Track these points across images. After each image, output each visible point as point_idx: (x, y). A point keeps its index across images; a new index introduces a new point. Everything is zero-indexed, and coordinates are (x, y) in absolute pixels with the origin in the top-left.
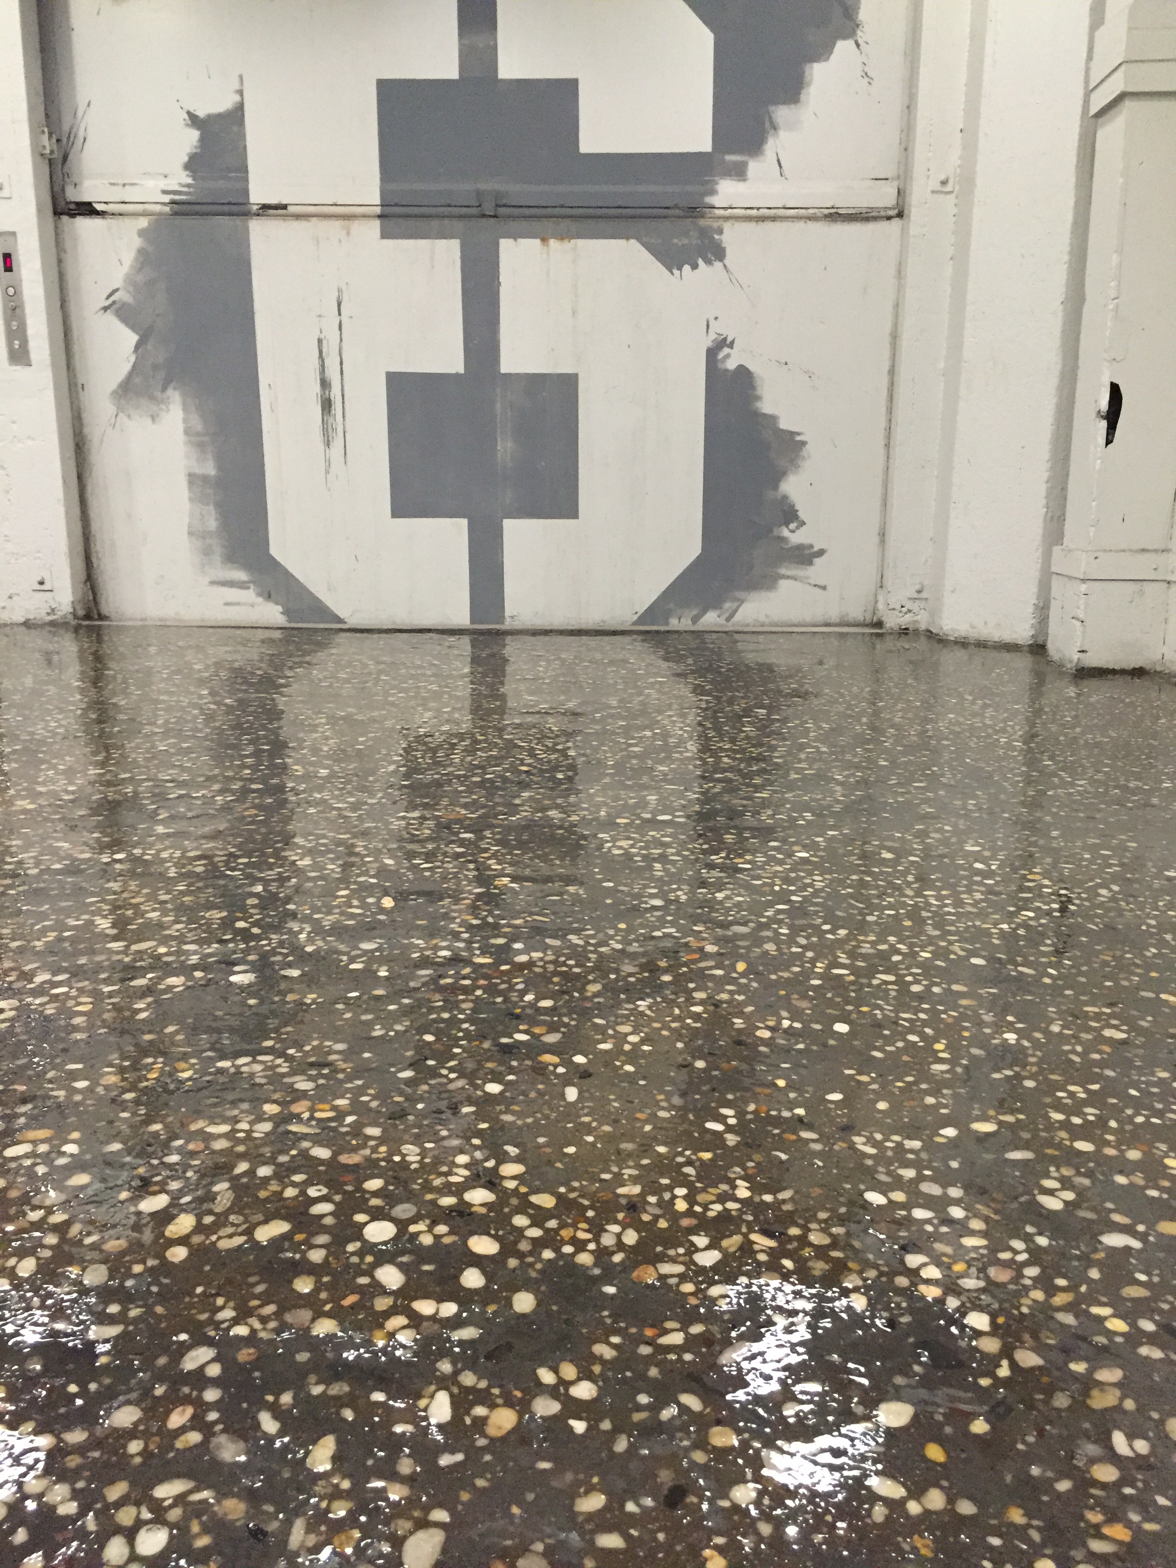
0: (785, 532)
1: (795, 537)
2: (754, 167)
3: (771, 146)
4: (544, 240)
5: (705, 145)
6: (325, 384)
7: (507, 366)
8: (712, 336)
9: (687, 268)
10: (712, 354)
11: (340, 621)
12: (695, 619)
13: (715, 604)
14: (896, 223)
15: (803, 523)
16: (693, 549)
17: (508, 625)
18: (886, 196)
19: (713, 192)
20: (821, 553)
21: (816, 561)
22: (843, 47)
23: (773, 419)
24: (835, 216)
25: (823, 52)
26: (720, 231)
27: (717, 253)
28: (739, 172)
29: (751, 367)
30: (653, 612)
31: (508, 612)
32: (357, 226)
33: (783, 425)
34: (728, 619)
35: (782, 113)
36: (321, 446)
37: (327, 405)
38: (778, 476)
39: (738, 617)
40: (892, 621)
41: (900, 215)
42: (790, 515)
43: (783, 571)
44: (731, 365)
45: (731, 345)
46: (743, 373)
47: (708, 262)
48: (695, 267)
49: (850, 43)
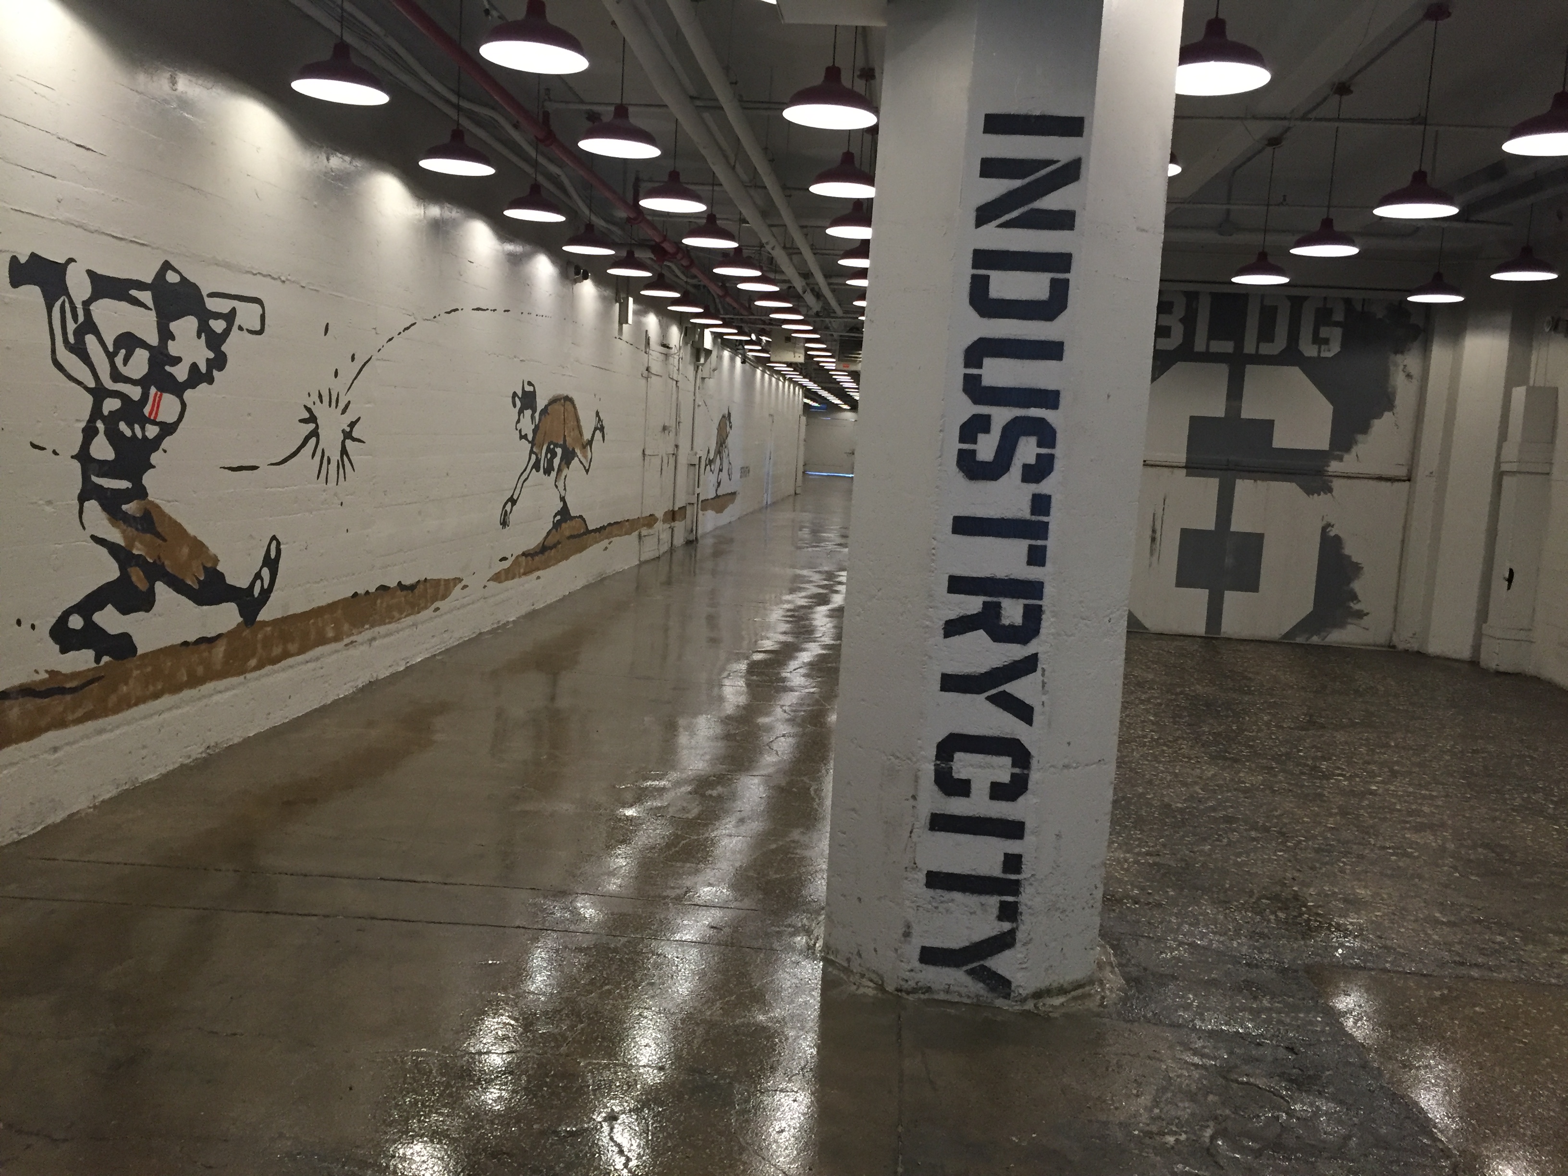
0: (1352, 605)
1: (1356, 607)
2: (1346, 457)
3: (1355, 450)
4: (1255, 481)
5: (1326, 447)
6: (1154, 531)
7: (1233, 528)
8: (1325, 522)
9: (1316, 495)
10: (1324, 530)
11: (1147, 629)
12: (1308, 639)
13: (1317, 632)
14: (1407, 483)
15: (1360, 601)
16: (1309, 608)
17: (1222, 635)
18: (1402, 472)
19: (1328, 466)
20: (1368, 614)
21: (1365, 618)
22: (1387, 415)
23: (1349, 557)
24: (1380, 478)
25: (1379, 416)
26: (1331, 482)
27: (1330, 490)
28: (1341, 459)
29: (1341, 535)
30: (1287, 635)
31: (1223, 630)
32: (1176, 471)
33: (1354, 559)
34: (1323, 640)
35: (1360, 437)
36: (1148, 555)
37: (1153, 539)
38: (1350, 580)
39: (1326, 640)
40: (1401, 646)
41: (1409, 480)
42: (1354, 597)
43: (1349, 621)
44: (1332, 534)
45: (1333, 526)
46: (1337, 539)
47: (1325, 493)
48: (1319, 495)
49: (1391, 413)
